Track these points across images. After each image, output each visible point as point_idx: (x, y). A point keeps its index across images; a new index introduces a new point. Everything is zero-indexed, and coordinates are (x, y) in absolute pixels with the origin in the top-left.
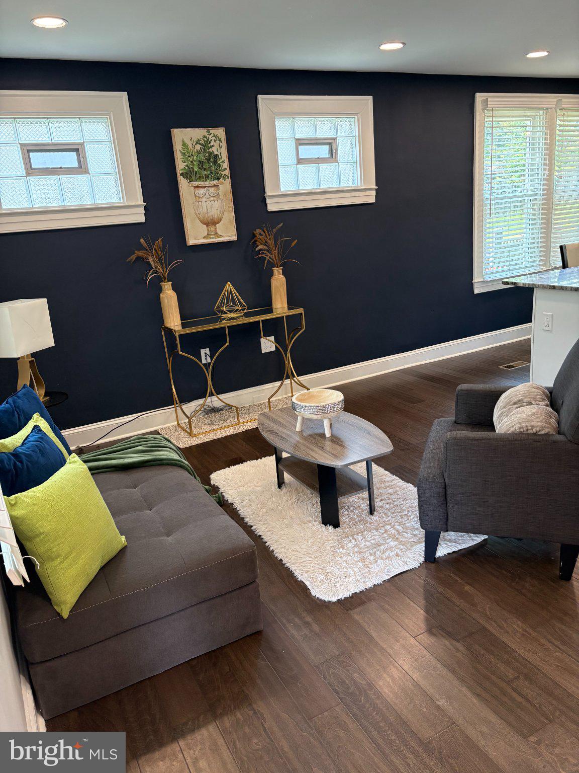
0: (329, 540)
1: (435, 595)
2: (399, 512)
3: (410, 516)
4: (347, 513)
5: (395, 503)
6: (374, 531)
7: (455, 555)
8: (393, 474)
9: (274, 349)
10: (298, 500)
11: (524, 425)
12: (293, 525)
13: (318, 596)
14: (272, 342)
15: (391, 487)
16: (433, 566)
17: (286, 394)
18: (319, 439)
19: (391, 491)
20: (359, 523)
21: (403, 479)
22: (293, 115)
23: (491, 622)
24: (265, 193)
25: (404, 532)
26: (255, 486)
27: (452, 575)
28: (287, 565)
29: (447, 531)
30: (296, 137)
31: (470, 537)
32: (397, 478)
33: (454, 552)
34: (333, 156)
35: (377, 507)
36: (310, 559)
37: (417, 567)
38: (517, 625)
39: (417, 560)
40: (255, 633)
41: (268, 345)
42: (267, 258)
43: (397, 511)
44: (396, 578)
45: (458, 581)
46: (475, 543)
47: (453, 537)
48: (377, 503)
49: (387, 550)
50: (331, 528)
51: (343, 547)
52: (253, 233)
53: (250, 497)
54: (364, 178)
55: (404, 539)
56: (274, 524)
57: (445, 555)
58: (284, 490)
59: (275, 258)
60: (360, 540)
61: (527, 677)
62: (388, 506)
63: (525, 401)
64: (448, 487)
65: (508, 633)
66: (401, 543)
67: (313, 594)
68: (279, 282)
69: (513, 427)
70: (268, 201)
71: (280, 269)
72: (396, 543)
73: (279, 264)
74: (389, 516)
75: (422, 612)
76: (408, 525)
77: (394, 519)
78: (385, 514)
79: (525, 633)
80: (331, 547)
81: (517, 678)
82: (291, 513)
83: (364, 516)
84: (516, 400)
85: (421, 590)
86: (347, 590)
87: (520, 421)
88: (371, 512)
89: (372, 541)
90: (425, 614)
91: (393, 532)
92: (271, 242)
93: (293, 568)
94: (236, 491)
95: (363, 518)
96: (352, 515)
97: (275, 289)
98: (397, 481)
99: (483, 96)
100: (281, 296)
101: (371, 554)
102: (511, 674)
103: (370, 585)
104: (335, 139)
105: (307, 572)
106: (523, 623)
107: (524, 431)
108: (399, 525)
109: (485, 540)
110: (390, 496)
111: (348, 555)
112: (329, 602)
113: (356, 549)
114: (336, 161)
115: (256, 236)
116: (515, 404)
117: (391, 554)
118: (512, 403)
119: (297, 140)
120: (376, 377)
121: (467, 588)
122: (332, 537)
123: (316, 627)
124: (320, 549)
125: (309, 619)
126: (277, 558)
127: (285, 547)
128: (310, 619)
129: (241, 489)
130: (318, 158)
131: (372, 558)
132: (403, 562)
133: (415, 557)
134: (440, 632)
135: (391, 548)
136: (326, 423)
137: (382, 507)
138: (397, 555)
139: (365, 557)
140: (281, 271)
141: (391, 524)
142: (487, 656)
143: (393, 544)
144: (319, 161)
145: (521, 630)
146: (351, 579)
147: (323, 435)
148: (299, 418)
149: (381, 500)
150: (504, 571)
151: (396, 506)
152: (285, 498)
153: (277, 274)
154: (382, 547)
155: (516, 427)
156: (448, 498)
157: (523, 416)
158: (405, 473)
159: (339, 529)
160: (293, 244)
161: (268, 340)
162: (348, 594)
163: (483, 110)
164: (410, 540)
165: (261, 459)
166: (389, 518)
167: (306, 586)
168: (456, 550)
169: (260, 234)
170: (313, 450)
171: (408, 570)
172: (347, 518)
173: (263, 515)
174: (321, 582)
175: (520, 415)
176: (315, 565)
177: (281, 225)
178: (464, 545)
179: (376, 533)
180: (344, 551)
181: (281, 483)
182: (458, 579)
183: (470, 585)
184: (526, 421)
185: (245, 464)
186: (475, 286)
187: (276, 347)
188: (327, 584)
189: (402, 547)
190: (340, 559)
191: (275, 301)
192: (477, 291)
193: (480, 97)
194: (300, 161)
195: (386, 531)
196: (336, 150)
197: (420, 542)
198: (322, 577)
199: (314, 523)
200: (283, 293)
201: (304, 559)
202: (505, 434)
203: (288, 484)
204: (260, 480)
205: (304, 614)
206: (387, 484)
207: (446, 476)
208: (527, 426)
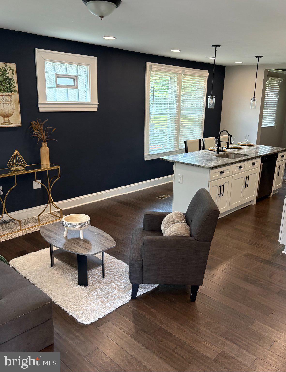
0: (83, 293)
1: (138, 315)
2: (117, 275)
3: (122, 277)
4: (91, 278)
5: (115, 271)
6: (106, 286)
7: (145, 295)
8: (112, 256)
9: (40, 187)
10: (63, 273)
11: (177, 232)
12: (63, 287)
13: (81, 322)
14: (40, 183)
15: (111, 263)
16: (135, 301)
17: (47, 212)
18: (77, 240)
19: (112, 265)
20: (97, 283)
21: (117, 258)
22: (54, 61)
23: (164, 324)
24: (38, 101)
25: (121, 285)
26: (37, 266)
27: (145, 304)
28: (62, 308)
29: (143, 283)
30: (56, 73)
31: (151, 285)
32: (114, 258)
33: (145, 293)
34: (75, 85)
35: (106, 274)
36: (75, 304)
37: (128, 302)
38: (175, 324)
39: (128, 299)
40: (50, 345)
41: (37, 185)
42: (39, 137)
43: (116, 275)
44: (119, 309)
45: (147, 307)
46: (154, 288)
47: (144, 286)
48: (106, 272)
49: (113, 295)
50: (83, 287)
51: (91, 296)
52: (31, 123)
53: (35, 273)
54: (92, 97)
55: (121, 289)
56: (51, 287)
57: (140, 295)
58: (55, 268)
59: (43, 138)
60: (99, 291)
61: (180, 347)
62: (111, 273)
63: (176, 220)
64: (144, 262)
65: (171, 328)
66: (119, 291)
67: (79, 321)
68: (45, 150)
69: (172, 233)
70: (40, 106)
71: (46, 144)
72: (117, 291)
73: (46, 141)
74: (112, 278)
75: (133, 324)
76: (122, 282)
77: (115, 279)
78: (110, 277)
79: (178, 327)
80: (85, 296)
81: (176, 347)
82: (61, 280)
83: (100, 279)
84: (172, 220)
85: (131, 313)
86: (96, 317)
87: (175, 231)
88: (103, 277)
89: (105, 292)
90: (134, 325)
91: (115, 285)
92: (41, 128)
93: (65, 309)
94: (26, 270)
95: (100, 280)
96: (93, 279)
97: (43, 154)
98: (114, 259)
99: (150, 64)
100: (46, 158)
101: (105, 298)
102: (174, 346)
103: (106, 313)
104: (77, 76)
105: (74, 310)
106: (177, 323)
107: (177, 235)
108: (118, 282)
109: (158, 286)
110: (112, 268)
111: (94, 299)
112: (87, 324)
113: (98, 297)
114: (77, 88)
115: (32, 125)
116: (171, 221)
117: (116, 297)
118: (170, 221)
119: (56, 74)
120: (97, 202)
121: (152, 310)
122: (85, 291)
123: (82, 338)
124: (79, 298)
125: (77, 334)
126: (56, 304)
127: (60, 298)
128: (79, 334)
129: (29, 269)
130: (68, 85)
131: (106, 300)
132: (122, 300)
133: (126, 298)
134: (142, 332)
135: (115, 294)
136: (81, 232)
137: (108, 273)
138: (118, 297)
139: (103, 300)
140: (46, 145)
141: (113, 282)
142: (163, 340)
143: (116, 292)
144: (68, 87)
145: (176, 326)
146: (97, 312)
147: (79, 239)
148: (66, 230)
149: (107, 270)
150: (167, 300)
151: (115, 272)
152: (56, 273)
153: (44, 146)
154: (111, 294)
155: (173, 233)
156: (144, 267)
157: (176, 228)
158: (118, 255)
159: (88, 286)
160: (54, 130)
161: (37, 182)
162: (96, 319)
163: (150, 70)
164: (124, 289)
165: (38, 251)
166: (113, 279)
167: (74, 318)
168: (145, 292)
169: (35, 124)
170: (75, 247)
171: (124, 304)
172: (91, 281)
173: (45, 283)
174: (82, 315)
175: (175, 228)
176: (78, 307)
177: (48, 120)
178: (149, 289)
179: (107, 287)
180: (92, 298)
181: (52, 265)
182: (147, 306)
183: (153, 308)
184: (178, 231)
185: (29, 254)
186: (145, 157)
187: (42, 185)
188: (85, 316)
189: (120, 293)
190: (90, 302)
191: (43, 161)
192: (146, 159)
193: (148, 64)
194: (58, 86)
195: (111, 286)
196: (77, 82)
197: (128, 290)
198: (82, 312)
199: (74, 285)
200: (47, 156)
201: (71, 304)
202: (169, 236)
203: (56, 265)
204: (40, 263)
205: (75, 332)
206: (109, 261)
207: (143, 257)
208: (178, 233)
